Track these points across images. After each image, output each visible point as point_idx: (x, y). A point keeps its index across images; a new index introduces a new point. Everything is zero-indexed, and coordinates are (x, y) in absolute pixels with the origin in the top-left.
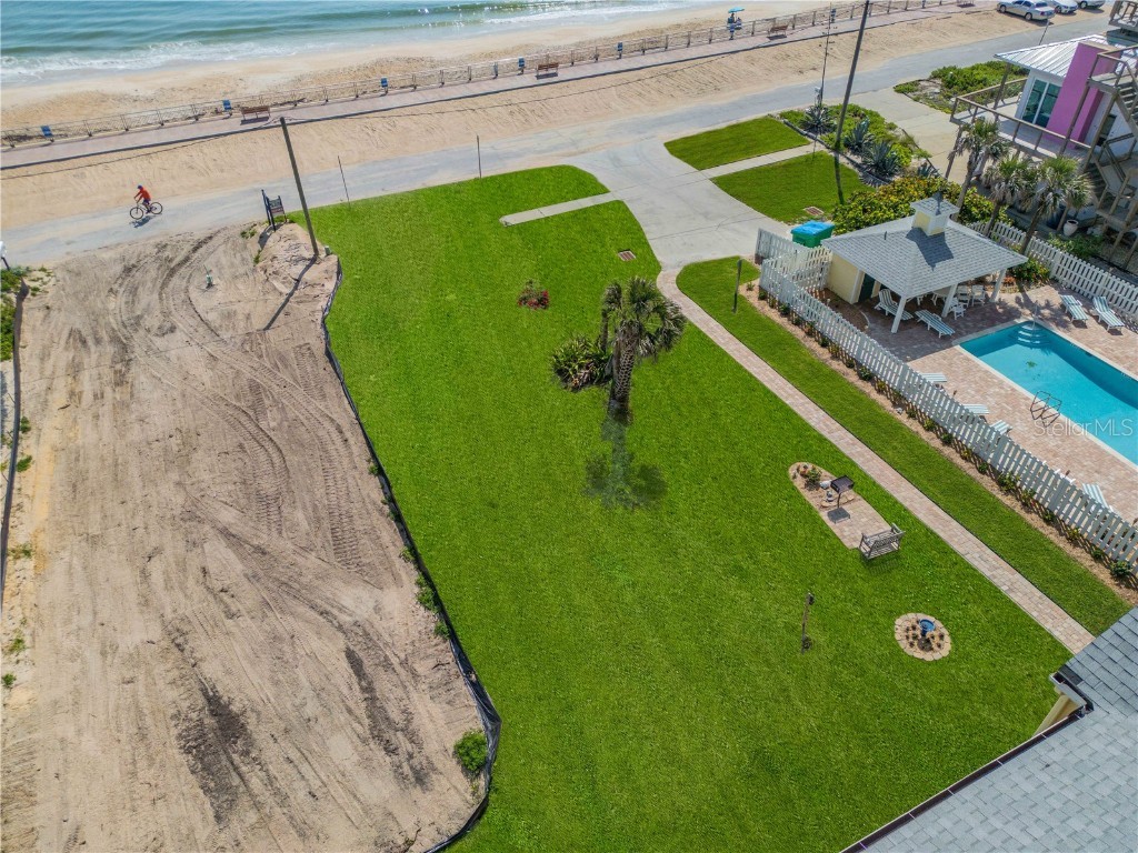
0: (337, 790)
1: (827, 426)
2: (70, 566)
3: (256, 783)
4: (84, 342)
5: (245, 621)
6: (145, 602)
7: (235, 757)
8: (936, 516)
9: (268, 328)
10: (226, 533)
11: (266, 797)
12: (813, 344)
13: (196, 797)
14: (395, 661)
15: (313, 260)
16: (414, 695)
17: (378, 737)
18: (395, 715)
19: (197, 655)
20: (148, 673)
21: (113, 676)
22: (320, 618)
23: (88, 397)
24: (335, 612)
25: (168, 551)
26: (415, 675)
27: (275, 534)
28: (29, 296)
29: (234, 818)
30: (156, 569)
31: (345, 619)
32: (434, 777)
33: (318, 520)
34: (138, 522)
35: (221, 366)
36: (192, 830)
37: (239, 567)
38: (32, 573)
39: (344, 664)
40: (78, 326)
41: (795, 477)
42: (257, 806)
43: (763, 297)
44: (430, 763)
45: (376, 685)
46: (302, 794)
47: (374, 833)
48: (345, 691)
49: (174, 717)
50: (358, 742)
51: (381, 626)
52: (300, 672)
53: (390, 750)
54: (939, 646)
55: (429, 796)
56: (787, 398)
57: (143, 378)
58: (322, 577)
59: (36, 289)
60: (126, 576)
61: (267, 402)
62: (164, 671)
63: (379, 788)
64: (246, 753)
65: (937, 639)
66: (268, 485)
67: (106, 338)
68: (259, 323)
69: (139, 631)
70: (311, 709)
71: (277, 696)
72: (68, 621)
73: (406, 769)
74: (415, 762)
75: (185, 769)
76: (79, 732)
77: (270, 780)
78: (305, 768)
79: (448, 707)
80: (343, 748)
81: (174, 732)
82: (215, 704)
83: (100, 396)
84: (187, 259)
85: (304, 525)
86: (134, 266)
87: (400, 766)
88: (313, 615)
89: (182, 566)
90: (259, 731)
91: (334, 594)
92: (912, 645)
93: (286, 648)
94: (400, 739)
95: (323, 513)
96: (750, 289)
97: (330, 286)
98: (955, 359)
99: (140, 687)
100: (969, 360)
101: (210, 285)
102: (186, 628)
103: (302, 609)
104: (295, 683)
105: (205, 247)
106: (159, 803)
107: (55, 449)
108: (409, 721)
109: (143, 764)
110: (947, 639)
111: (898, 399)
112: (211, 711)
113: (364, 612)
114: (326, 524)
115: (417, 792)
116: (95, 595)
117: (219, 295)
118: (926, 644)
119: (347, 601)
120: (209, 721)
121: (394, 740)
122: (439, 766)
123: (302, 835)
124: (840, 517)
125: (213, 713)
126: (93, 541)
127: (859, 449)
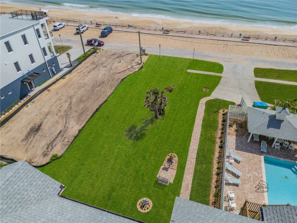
0: (36, 148)
1: (193, 151)
2: (50, 96)
3: (31, 139)
4: (93, 64)
5: (57, 117)
6: (51, 106)
7: (33, 134)
8: (187, 186)
9: (118, 73)
10: (71, 102)
11: (29, 143)
12: (219, 132)
13: (24, 136)
14: (64, 136)
15: (140, 64)
16: (60, 143)
17: (48, 145)
18: (54, 144)
19: (47, 117)
20: (40, 116)
21: (36, 114)
22: (65, 123)
23: (83, 72)
24: (68, 123)
25: (62, 101)
26: (64, 141)
27: (75, 107)
28: (95, 53)
29: (24, 142)
30: (58, 102)
31: (67, 125)
32: (47, 157)
33: (83, 108)
34: (64, 95)
35: (104, 76)
36: (19, 139)
37: (66, 108)
38: (46, 94)
39: (58, 132)
40: (95, 61)
41: (169, 155)
42: (27, 142)
43: (224, 115)
44: (49, 154)
45: (58, 138)
46: (33, 145)
47: (31, 158)
48: (54, 135)
49: (35, 124)
50: (46, 143)
51: (70, 130)
52: (53, 129)
53: (47, 149)
54: (145, 210)
55: (43, 159)
56: (193, 139)
57: (92, 73)
58: (73, 117)
59: (98, 52)
60: (54, 101)
61: (102, 85)
62: (42, 117)
63: (40, 152)
64: (35, 135)
65: (146, 208)
66: (84, 99)
67: (96, 64)
68: (118, 72)
69: (46, 110)
70: (47, 135)
71: (47, 130)
72: (41, 103)
73: (45, 153)
74: (48, 152)
75: (27, 131)
76: (25, 118)
77: (32, 140)
78: (37, 142)
79: (61, 149)
80: (44, 143)
81: (32, 126)
82: (40, 125)
83: (84, 73)
84: (124, 56)
85: (80, 108)
86: (115, 54)
87: (45, 152)
88: (65, 122)
89: (61, 103)
90: (40, 133)
91: (71, 120)
92: (140, 204)
93: (56, 124)
94: (50, 148)
95: (85, 108)
96: (223, 111)
97: (137, 70)
98: (256, 159)
99: (37, 117)
100: (260, 161)
101: (120, 62)
102: (50, 113)
103: (65, 120)
104: (50, 130)
105: (129, 55)
106: (21, 133)
107: (70, 78)
108: (54, 146)
109: (25, 127)
110: (149, 210)
111: (221, 157)
112: (39, 126)
113: (70, 126)
114: (83, 110)
115: (42, 157)
116: (48, 101)
117: (119, 64)
118: (142, 207)
119: (71, 123)
120: (37, 127)
121: (49, 148)
122: (49, 156)
123: (26, 151)
124: (165, 170)
125: (38, 127)
126: (57, 93)
127: (193, 160)
